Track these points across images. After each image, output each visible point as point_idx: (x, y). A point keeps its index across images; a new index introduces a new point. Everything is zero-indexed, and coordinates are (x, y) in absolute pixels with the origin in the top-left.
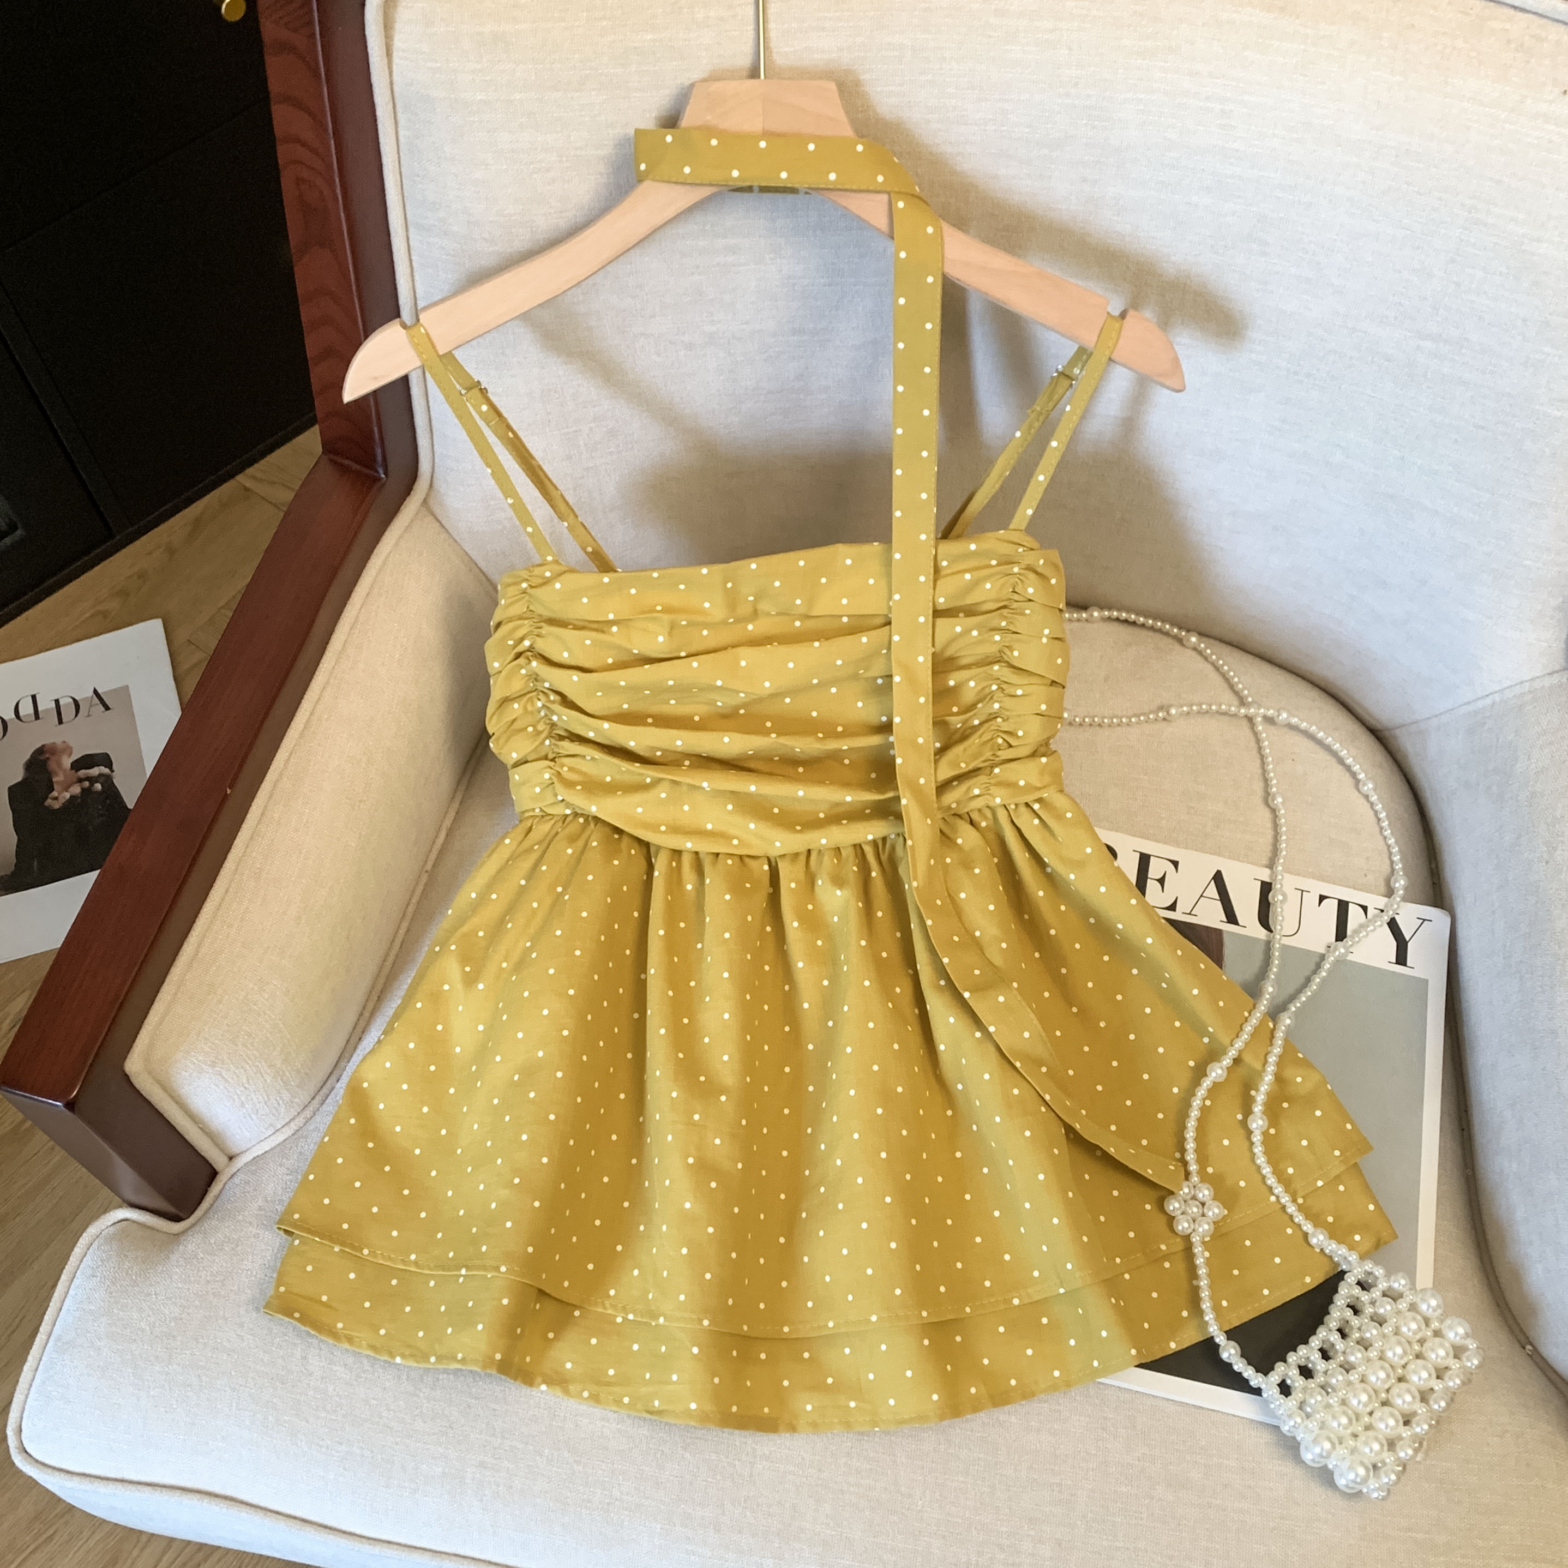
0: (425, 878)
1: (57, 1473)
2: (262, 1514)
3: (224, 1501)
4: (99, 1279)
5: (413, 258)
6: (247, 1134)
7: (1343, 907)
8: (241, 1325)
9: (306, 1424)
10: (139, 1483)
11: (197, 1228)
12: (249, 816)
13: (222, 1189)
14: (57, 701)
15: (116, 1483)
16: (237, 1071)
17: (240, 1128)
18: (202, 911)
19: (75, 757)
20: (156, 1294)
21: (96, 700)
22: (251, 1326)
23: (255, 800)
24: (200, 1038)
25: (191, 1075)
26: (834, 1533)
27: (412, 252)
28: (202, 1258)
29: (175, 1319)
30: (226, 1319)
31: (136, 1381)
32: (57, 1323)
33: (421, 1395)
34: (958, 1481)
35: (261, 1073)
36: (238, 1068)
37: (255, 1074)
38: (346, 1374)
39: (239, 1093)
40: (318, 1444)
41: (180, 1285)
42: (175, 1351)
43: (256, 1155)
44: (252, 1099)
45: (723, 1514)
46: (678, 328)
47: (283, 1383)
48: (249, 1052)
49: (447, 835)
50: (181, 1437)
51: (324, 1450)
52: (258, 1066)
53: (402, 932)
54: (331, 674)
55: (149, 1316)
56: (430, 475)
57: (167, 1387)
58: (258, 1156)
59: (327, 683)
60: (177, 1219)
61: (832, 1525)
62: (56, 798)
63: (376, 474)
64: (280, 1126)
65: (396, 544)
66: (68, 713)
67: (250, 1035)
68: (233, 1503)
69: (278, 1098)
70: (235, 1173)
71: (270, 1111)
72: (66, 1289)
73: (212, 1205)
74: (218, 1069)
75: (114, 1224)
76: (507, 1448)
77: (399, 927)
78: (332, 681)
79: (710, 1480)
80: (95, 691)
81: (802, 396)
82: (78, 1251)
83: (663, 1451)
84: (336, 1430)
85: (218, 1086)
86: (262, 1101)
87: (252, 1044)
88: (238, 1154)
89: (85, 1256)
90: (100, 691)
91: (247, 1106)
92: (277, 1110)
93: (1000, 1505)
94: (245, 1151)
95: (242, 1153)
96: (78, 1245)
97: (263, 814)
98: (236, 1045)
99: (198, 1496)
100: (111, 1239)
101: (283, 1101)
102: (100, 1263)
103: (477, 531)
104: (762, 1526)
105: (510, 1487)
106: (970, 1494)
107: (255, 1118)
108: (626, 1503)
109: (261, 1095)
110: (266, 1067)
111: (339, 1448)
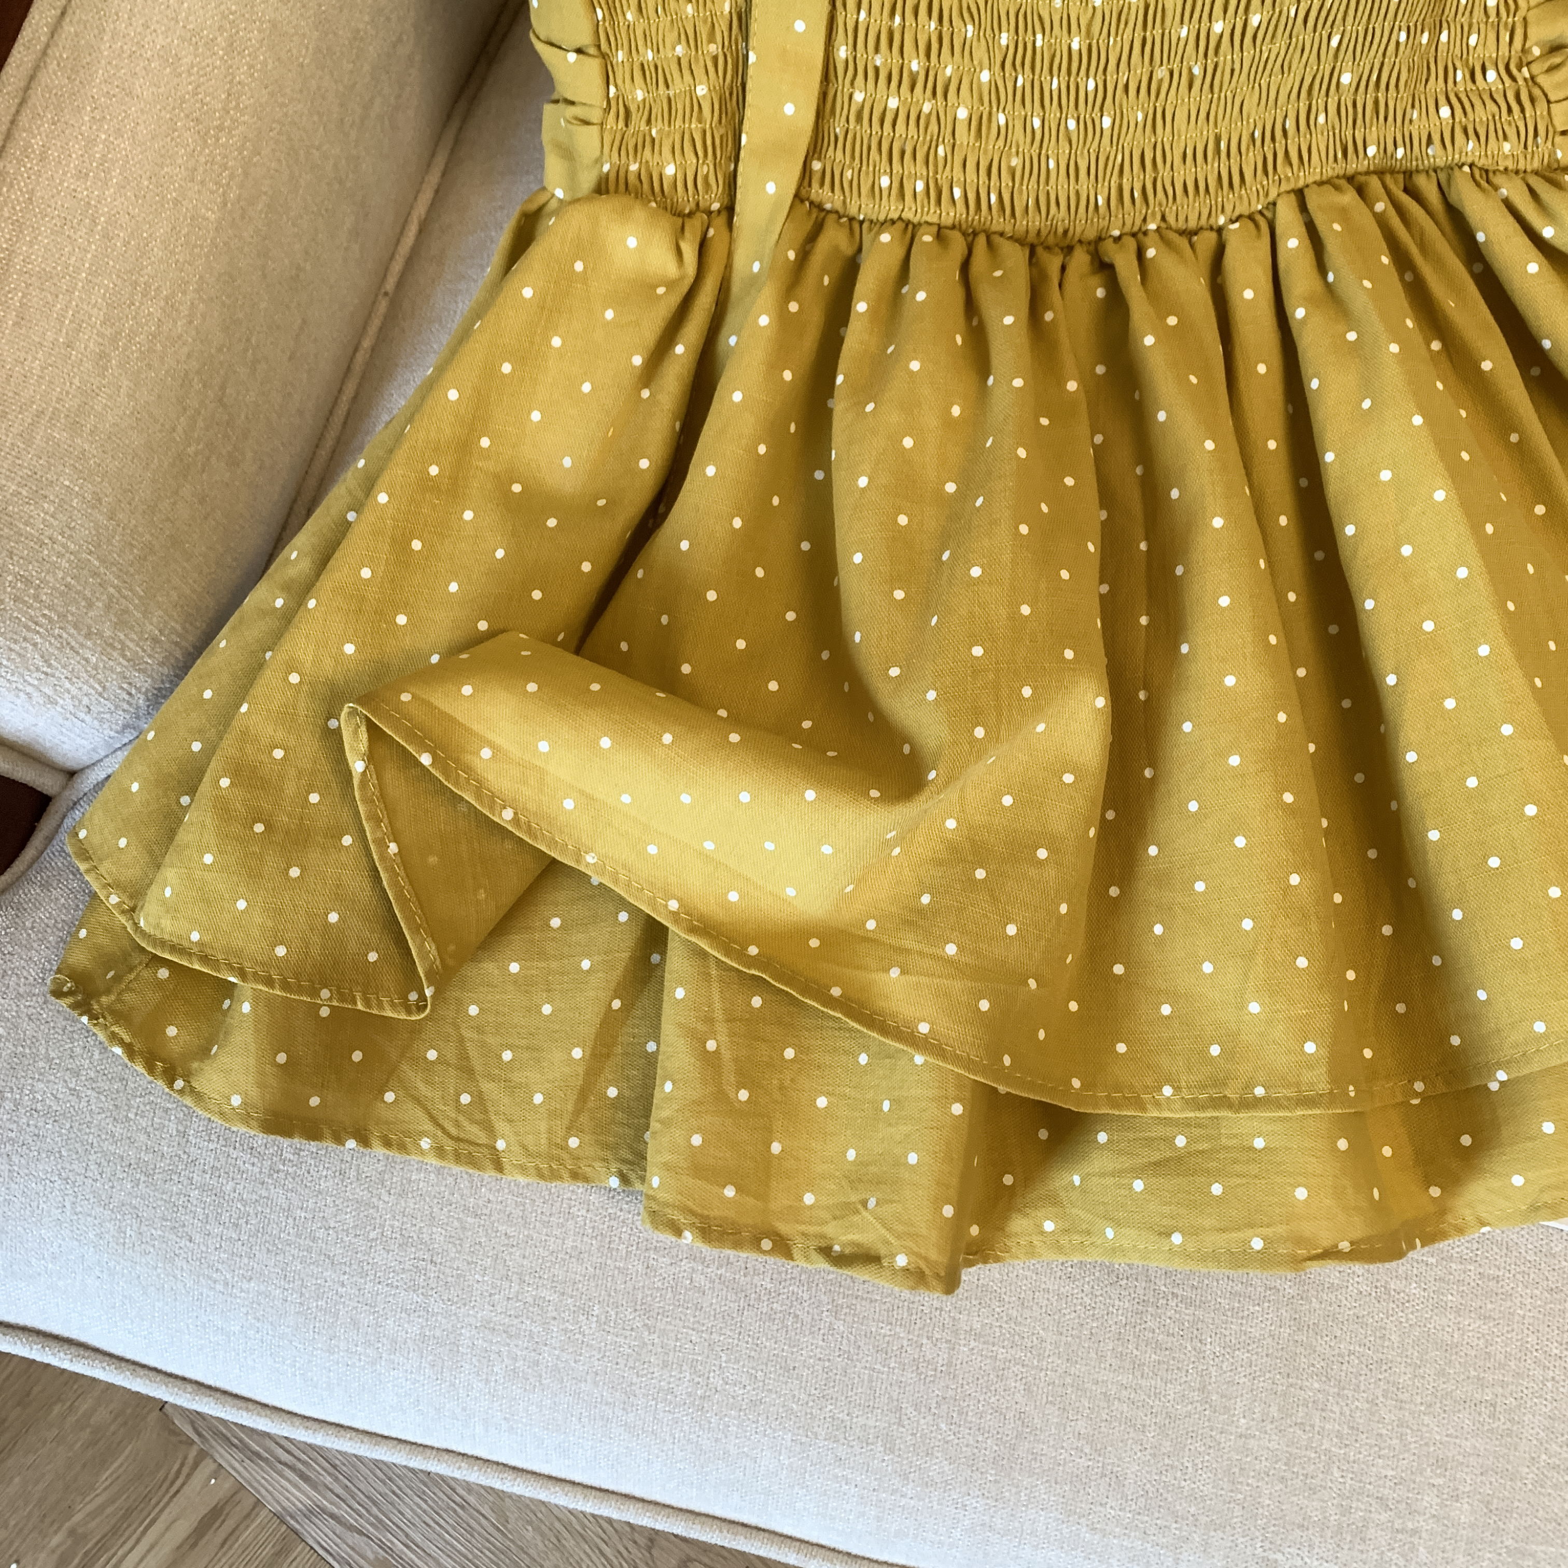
6: (83, 742)
9: (188, 1243)
17: (64, 734)
30: (49, 1060)
33: (381, 1204)
35: (72, 648)
37: (59, 649)
40: (210, 1278)
43: (108, 772)
44: (69, 692)
45: (900, 1424)
47: (147, 1175)
48: (31, 612)
51: (219, 1287)
52: (61, 636)
61: (1087, 1450)
70: (78, 801)
71: (116, 705)
76: (530, 1300)
79: (878, 1367)
83: (797, 1316)
84: (241, 1256)
86: (92, 691)
87: (37, 598)
91: (60, 701)
93: (1384, 1432)
94: (92, 766)
104: (967, 1446)
105: (537, 1363)
106: (1332, 1411)
107: (88, 718)
108: (733, 1397)
109: (86, 682)
110: (81, 639)
111: (245, 1286)
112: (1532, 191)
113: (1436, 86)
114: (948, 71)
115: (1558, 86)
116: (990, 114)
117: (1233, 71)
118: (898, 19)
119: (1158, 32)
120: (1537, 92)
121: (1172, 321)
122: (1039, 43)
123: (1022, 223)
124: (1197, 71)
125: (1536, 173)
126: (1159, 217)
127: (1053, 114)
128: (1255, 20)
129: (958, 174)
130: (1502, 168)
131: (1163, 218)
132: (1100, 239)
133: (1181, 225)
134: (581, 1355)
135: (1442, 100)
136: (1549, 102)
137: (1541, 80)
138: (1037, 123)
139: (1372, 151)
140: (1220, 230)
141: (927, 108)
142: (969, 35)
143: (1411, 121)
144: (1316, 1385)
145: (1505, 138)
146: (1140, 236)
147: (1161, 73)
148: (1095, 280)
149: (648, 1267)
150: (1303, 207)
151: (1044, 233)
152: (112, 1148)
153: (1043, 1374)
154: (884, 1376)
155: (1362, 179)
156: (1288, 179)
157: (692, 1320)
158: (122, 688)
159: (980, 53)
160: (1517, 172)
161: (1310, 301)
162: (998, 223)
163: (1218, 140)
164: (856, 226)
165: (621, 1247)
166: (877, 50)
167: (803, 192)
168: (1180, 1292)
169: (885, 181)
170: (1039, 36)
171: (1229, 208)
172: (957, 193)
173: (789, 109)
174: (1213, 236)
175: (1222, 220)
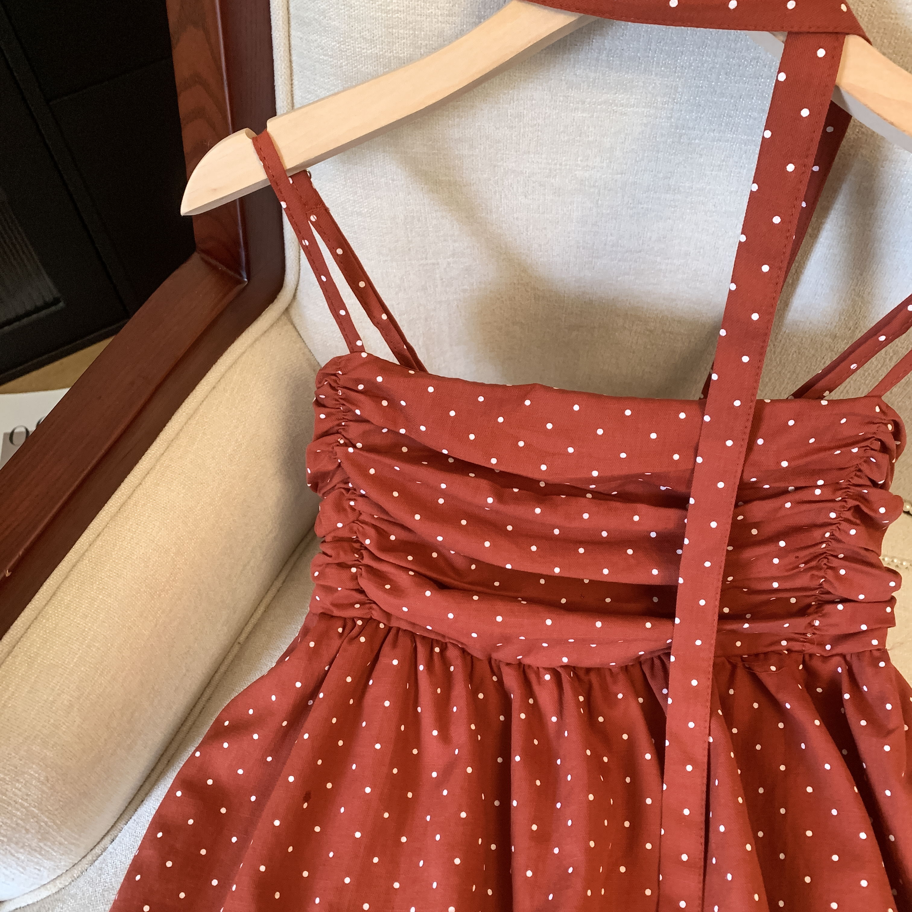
5: (294, 58)
23: (48, 581)
27: (293, 52)
46: (550, 170)
49: (264, 612)
54: (158, 460)
56: (294, 287)
59: (152, 469)
63: (238, 277)
69: (37, 867)
81: (658, 259)
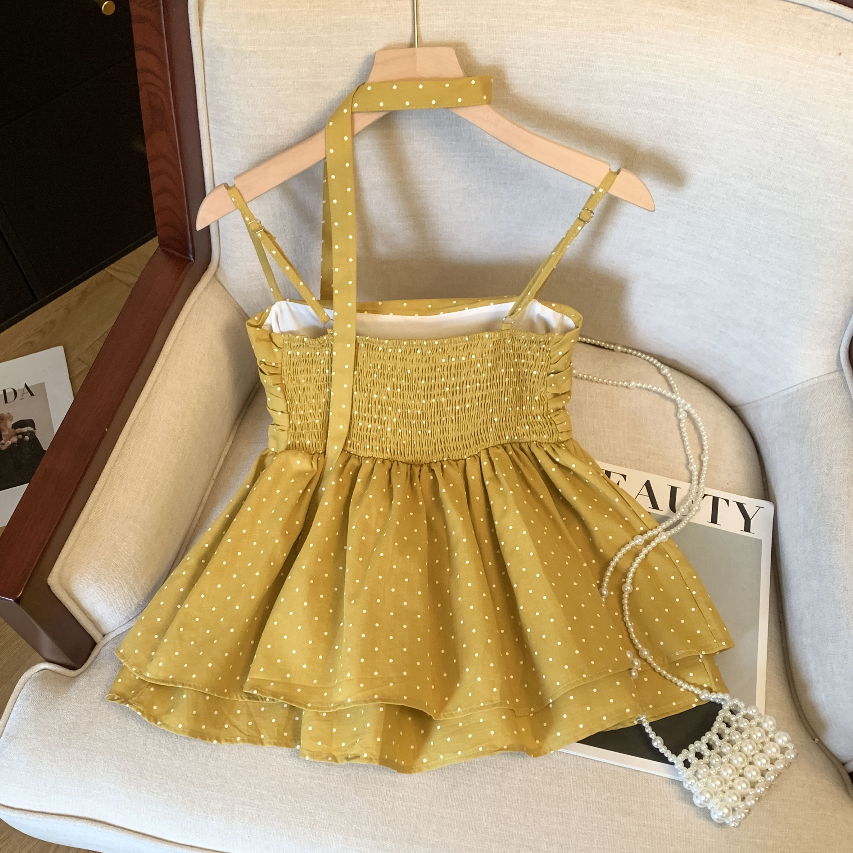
0: (212, 483)
1: (6, 809)
2: (121, 831)
3: (99, 823)
4: (30, 701)
5: (212, 139)
6: (113, 622)
7: (715, 500)
8: (110, 726)
9: (146, 781)
10: (52, 814)
11: (85, 673)
12: (117, 444)
13: (99, 653)
14: (4, 391)
15: (39, 814)
16: (109, 585)
17: (109, 618)
18: (91, 496)
19: (14, 421)
20: (62, 709)
21: (26, 390)
22: (115, 727)
23: (120, 436)
24: (89, 566)
25: (84, 587)
26: (438, 840)
28: (88, 690)
29: (73, 723)
30: (101, 723)
31: (51, 757)
32: (7, 725)
33: (210, 764)
34: (506, 812)
35: (122, 587)
36: (109, 584)
37: (119, 587)
38: (168, 753)
39: (110, 597)
40: (153, 792)
41: (76, 704)
42: (73, 740)
43: (118, 634)
44: (117, 602)
45: (377, 830)
47: (133, 758)
48: (115, 574)
49: (225, 460)
50: (76, 788)
51: (155, 795)
52: (120, 583)
53: (199, 512)
54: (163, 367)
55: (58, 721)
56: (218, 260)
57: (68, 760)
58: (119, 634)
59: (161, 372)
60: (74, 669)
61: (437, 835)
62: (3, 444)
63: (188, 258)
64: (132, 618)
65: (199, 297)
66: (10, 397)
67: (116, 565)
68: (105, 825)
69: (131, 602)
70: (106, 644)
71: (127, 609)
72: (12, 707)
73: (93, 661)
74: (99, 584)
75: (39, 671)
76: (258, 794)
77: (198, 510)
78: (163, 371)
79: (370, 811)
80: (26, 385)
82: (18, 686)
83: (344, 796)
84: (163, 784)
85: (98, 593)
86: (123, 603)
87: (117, 570)
88: (108, 634)
89: (22, 689)
90: (28, 386)
91: (114, 606)
92: (130, 609)
93: (529, 824)
94: (113, 631)
95: (110, 633)
96: (19, 683)
97: (125, 443)
98: (109, 571)
99: (85, 821)
100: (36, 680)
101: (134, 603)
102: (31, 693)
103: (243, 291)
104: (399, 836)
105: (259, 815)
106: (513, 819)
107: (118, 613)
108: (323, 824)
109: (122, 600)
110: (125, 584)
111: (164, 794)
112: (553, 449)
113: (524, 420)
114: (385, 418)
115: (558, 420)
116: (397, 429)
117: (463, 418)
118: (370, 405)
119: (441, 409)
120: (552, 422)
121: (451, 485)
122: (409, 412)
123: (407, 459)
124: (453, 418)
125: (555, 444)
126: (447, 456)
127: (414, 430)
128: (467, 406)
129: (388, 445)
130: (544, 442)
131: (448, 457)
132: (431, 463)
133: (454, 458)
134: (274, 811)
135: (526, 424)
136: (556, 424)
137: (553, 418)
138: (410, 432)
139: (507, 437)
140: (465, 460)
141: (379, 427)
142: (390, 409)
143: (518, 430)
144: (508, 810)
145: (544, 434)
146: (442, 462)
147: (444, 419)
148: (430, 474)
149: (296, 781)
150: (488, 454)
151: (414, 461)
152: (121, 750)
153: (422, 811)
154: (372, 814)
155: (505, 445)
156: (483, 446)
157: (310, 798)
158: (130, 602)
159: (393, 414)
160: (549, 443)
161: (490, 479)
162: (400, 459)
163: (462, 436)
164: (360, 458)
165: (288, 775)
166: (365, 412)
167: (345, 449)
168: (465, 782)
169: (368, 447)
170: (409, 410)
171: (467, 454)
172: (388, 450)
173: (341, 427)
174: (464, 461)
175: (465, 457)
